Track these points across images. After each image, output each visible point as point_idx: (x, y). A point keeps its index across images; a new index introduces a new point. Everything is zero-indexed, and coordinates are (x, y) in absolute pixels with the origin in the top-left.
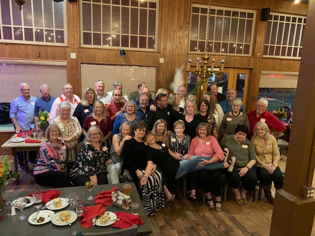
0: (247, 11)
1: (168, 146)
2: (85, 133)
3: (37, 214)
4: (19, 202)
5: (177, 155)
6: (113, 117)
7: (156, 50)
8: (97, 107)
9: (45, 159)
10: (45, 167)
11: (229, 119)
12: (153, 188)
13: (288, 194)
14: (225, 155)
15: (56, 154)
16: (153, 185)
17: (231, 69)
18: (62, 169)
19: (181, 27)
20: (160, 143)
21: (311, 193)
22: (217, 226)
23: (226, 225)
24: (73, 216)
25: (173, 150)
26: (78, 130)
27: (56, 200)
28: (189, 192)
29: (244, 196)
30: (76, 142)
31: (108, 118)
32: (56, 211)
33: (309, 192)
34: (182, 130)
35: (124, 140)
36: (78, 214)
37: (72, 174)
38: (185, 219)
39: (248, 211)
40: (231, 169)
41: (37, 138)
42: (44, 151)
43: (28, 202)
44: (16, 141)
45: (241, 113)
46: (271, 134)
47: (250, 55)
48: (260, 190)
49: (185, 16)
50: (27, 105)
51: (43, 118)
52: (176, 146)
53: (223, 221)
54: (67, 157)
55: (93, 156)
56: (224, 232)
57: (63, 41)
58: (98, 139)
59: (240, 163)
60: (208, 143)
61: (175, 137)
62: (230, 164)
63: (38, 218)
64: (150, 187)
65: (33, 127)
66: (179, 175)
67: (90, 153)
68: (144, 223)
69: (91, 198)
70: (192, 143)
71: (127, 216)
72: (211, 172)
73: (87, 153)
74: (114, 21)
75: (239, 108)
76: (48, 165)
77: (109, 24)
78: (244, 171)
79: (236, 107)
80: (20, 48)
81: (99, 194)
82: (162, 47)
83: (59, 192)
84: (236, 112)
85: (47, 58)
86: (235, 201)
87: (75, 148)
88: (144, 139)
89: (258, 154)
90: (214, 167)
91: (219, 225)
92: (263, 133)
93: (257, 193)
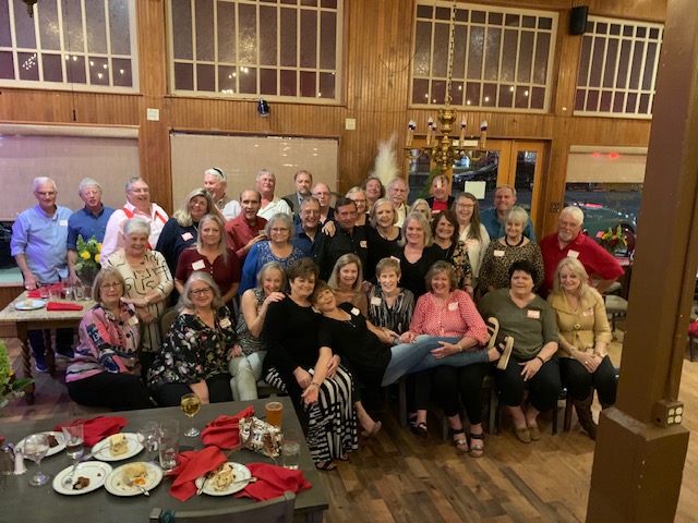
0: (538, 14)
1: (365, 315)
2: (180, 288)
3: (74, 470)
4: (33, 444)
5: (386, 334)
6: (241, 250)
7: (337, 101)
8: (207, 230)
9: (92, 347)
10: (93, 365)
11: (499, 253)
12: (333, 409)
13: (626, 417)
14: (492, 333)
15: (117, 336)
16: (333, 402)
17: (504, 142)
18: (130, 368)
19: (392, 50)
20: (347, 307)
21: (675, 415)
22: (474, 490)
23: (493, 487)
24: (154, 475)
25: (376, 322)
26: (165, 281)
27: (116, 438)
28: (413, 415)
29: (533, 422)
30: (161, 306)
31: (232, 253)
32: (114, 464)
33: (671, 412)
34: (396, 279)
35: (266, 302)
36: (164, 469)
37: (151, 380)
38: (403, 475)
39: (543, 455)
40: (504, 364)
41: (73, 298)
42: (90, 329)
43: (53, 443)
44: (28, 308)
45: (526, 241)
46: (591, 285)
47: (545, 110)
48: (568, 409)
49: (402, 24)
50: (50, 228)
51: (86, 255)
52: (382, 314)
53: (486, 478)
54: (142, 341)
55: (197, 340)
56: (487, 501)
57: (129, 83)
58: (208, 302)
59: (524, 349)
60: (453, 307)
61: (379, 294)
62: (501, 352)
63: (75, 480)
64: (325, 406)
65: (64, 274)
66: (390, 379)
67: (191, 333)
68: (310, 488)
69: (193, 433)
70: (417, 308)
71: (273, 472)
72: (460, 370)
73: (184, 333)
74: (242, 38)
75: (520, 228)
76: (100, 361)
77: (233, 45)
78: (532, 367)
79: (514, 228)
80: (32, 99)
81: (212, 425)
82: (351, 94)
83: (122, 420)
84: (513, 238)
85: (93, 121)
86: (514, 433)
87: (158, 322)
88: (311, 299)
89: (562, 330)
90: (466, 360)
91: (478, 487)
92: (574, 284)
93: (561, 415)
